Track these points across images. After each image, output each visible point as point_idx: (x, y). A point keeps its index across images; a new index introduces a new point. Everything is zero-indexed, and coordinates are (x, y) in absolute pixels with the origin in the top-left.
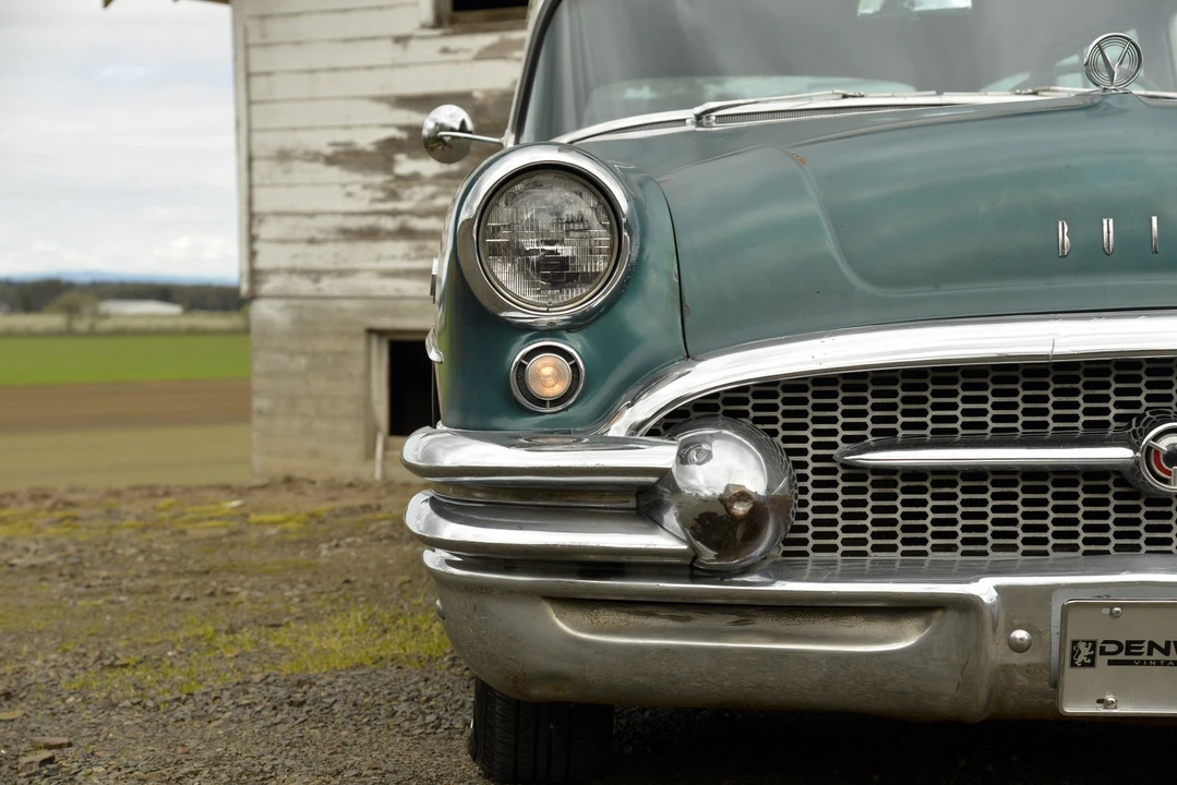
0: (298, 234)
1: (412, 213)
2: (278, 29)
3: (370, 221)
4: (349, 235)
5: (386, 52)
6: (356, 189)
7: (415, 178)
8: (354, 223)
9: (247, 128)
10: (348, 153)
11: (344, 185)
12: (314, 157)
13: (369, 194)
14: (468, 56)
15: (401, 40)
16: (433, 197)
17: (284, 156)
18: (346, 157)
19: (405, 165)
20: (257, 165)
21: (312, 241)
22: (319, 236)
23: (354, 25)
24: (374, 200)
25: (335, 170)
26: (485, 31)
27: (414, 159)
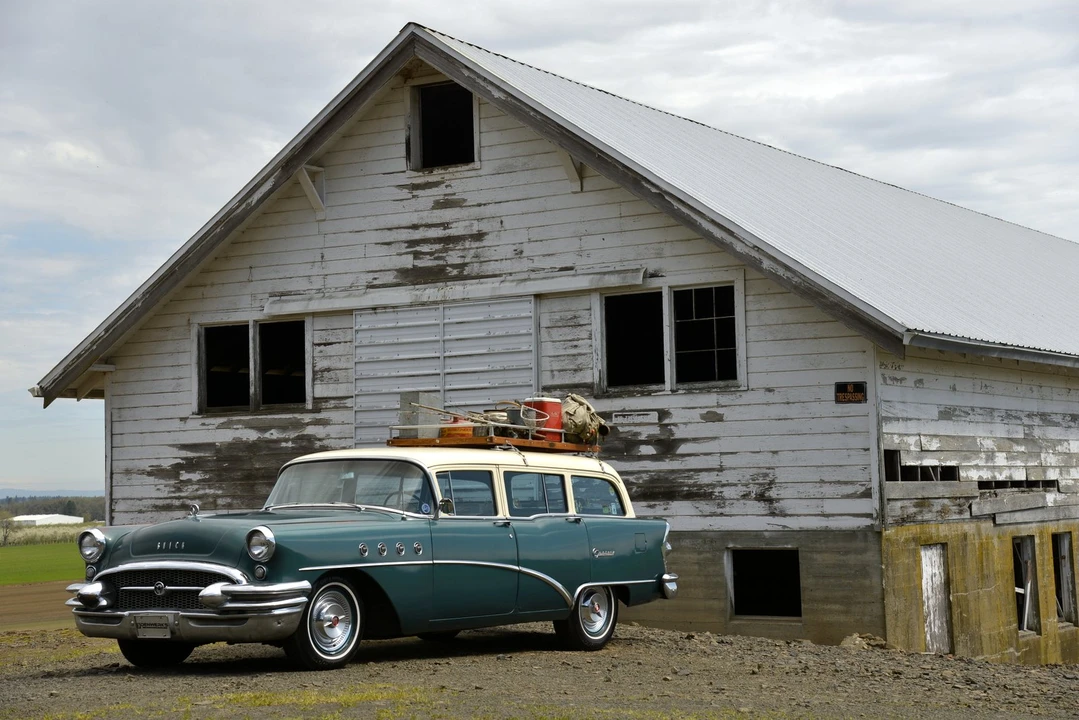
0: (134, 509)
1: (186, 498)
2: (126, 414)
3: (168, 501)
4: (158, 508)
5: (177, 424)
6: (161, 487)
7: (189, 481)
8: (160, 503)
9: (110, 459)
10: (157, 470)
11: (156, 485)
12: (142, 472)
13: (167, 489)
14: (214, 427)
15: (183, 419)
16: (197, 490)
17: (128, 472)
18: (157, 472)
19: (185, 476)
20: (114, 476)
21: (140, 512)
22: (144, 509)
23: (163, 413)
24: (169, 492)
25: (152, 478)
26: (221, 416)
27: (189, 472)
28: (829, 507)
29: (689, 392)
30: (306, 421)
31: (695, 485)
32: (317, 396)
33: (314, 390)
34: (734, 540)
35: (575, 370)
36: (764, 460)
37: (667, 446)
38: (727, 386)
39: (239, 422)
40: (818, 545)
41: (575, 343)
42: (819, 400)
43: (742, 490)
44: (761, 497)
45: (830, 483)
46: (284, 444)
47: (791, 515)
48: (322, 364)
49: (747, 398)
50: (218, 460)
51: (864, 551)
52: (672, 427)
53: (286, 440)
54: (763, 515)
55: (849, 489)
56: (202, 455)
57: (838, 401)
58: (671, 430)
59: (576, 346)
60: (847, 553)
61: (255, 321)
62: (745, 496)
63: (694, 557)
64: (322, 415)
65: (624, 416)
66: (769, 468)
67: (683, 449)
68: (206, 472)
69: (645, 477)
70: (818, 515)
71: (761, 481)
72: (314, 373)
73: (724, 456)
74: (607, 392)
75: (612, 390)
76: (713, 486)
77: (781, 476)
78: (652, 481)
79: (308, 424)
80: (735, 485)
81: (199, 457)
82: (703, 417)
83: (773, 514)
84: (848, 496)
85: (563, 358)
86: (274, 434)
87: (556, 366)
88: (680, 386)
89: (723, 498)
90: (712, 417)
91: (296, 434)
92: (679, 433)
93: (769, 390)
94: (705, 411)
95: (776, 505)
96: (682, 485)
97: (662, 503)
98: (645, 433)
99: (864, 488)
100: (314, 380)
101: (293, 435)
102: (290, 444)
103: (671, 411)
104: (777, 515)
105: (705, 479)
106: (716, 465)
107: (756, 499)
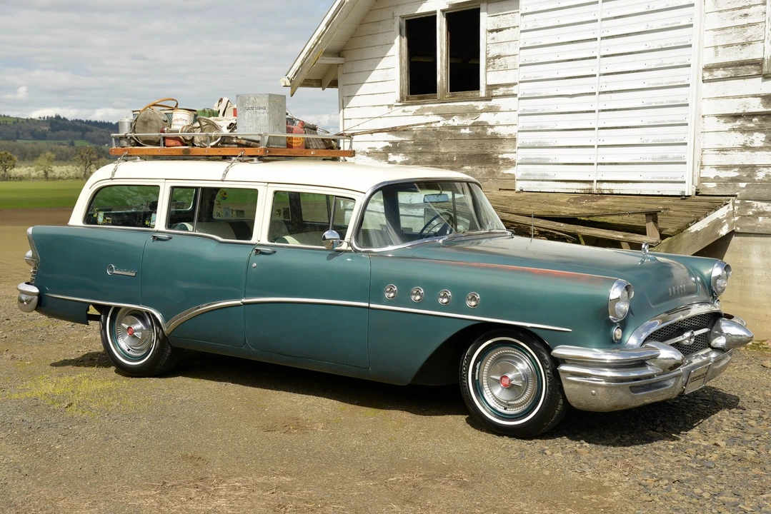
5: (386, 109)
7: (395, 162)
10: (374, 152)
12: (364, 153)
14: (411, 114)
15: (390, 106)
18: (373, 154)
19: (392, 158)
25: (370, 158)
26: (417, 104)
27: (394, 155)
30: (481, 108)
32: (489, 83)
33: (487, 77)
35: (743, 45)
39: (430, 109)
41: (745, 11)
46: (463, 131)
48: (494, 51)
50: (415, 144)
53: (465, 127)
56: (403, 139)
59: (746, 15)
61: (443, 11)
64: (494, 102)
68: (406, 154)
72: (488, 60)
79: (482, 111)
81: (402, 141)
85: (728, 31)
86: (456, 121)
87: (721, 41)
91: (473, 121)
100: (487, 67)
101: (469, 121)
102: (467, 131)
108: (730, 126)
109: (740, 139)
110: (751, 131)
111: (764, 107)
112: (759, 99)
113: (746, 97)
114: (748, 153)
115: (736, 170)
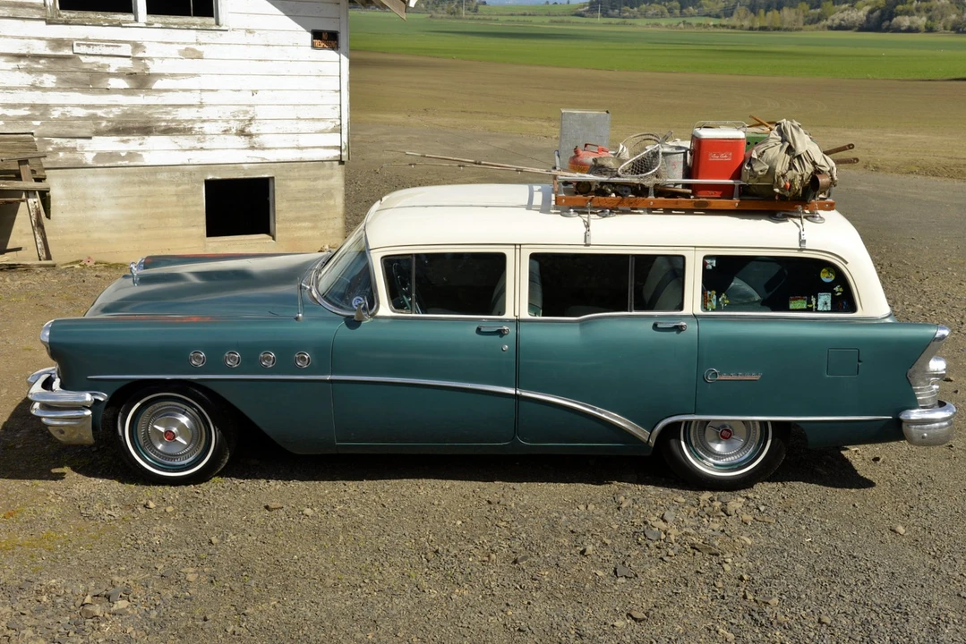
28: (303, 141)
29: (166, 27)
31: (173, 121)
34: (213, 172)
36: (246, 98)
37: (141, 81)
38: (204, 24)
40: (291, 174)
42: (296, 45)
43: (224, 126)
44: (242, 133)
45: (305, 119)
47: (269, 149)
49: (225, 37)
51: (331, 176)
52: (147, 61)
54: (242, 149)
55: (321, 126)
57: (313, 46)
58: (145, 64)
60: (316, 179)
62: (225, 132)
63: (173, 189)
65: (89, 46)
66: (250, 106)
67: (158, 84)
69: (117, 111)
70: (294, 148)
71: (241, 118)
73: (204, 94)
74: (60, 16)
75: (66, 14)
76: (193, 121)
77: (261, 113)
78: (125, 114)
80: (215, 121)
82: (181, 52)
83: (252, 148)
84: (322, 132)
88: (153, 18)
89: (203, 134)
90: (192, 54)
92: (154, 68)
93: (249, 31)
94: (184, 47)
95: (255, 139)
96: (159, 120)
97: (137, 138)
98: (115, 65)
99: (334, 125)
103: (145, 44)
104: (257, 149)
105: (183, 114)
106: (196, 101)
107: (236, 134)
108: (13, 65)
109: (28, 79)
110: (41, 72)
111: (53, 49)
112: (45, 42)
113: (29, 38)
114: (38, 93)
115: (27, 108)
